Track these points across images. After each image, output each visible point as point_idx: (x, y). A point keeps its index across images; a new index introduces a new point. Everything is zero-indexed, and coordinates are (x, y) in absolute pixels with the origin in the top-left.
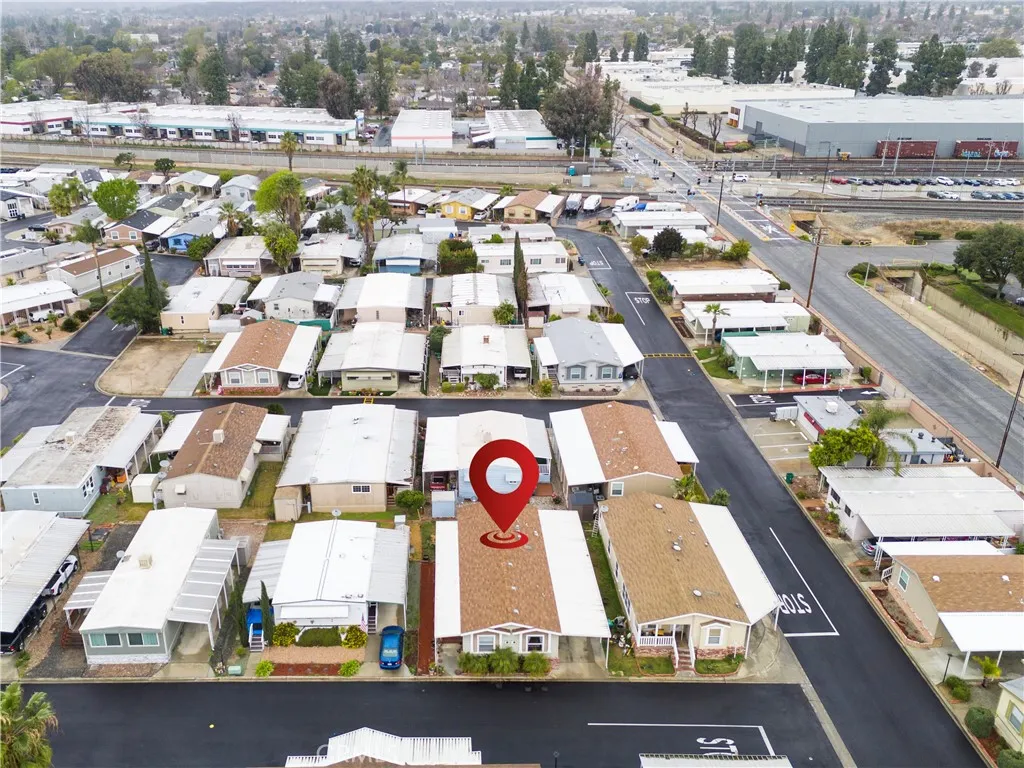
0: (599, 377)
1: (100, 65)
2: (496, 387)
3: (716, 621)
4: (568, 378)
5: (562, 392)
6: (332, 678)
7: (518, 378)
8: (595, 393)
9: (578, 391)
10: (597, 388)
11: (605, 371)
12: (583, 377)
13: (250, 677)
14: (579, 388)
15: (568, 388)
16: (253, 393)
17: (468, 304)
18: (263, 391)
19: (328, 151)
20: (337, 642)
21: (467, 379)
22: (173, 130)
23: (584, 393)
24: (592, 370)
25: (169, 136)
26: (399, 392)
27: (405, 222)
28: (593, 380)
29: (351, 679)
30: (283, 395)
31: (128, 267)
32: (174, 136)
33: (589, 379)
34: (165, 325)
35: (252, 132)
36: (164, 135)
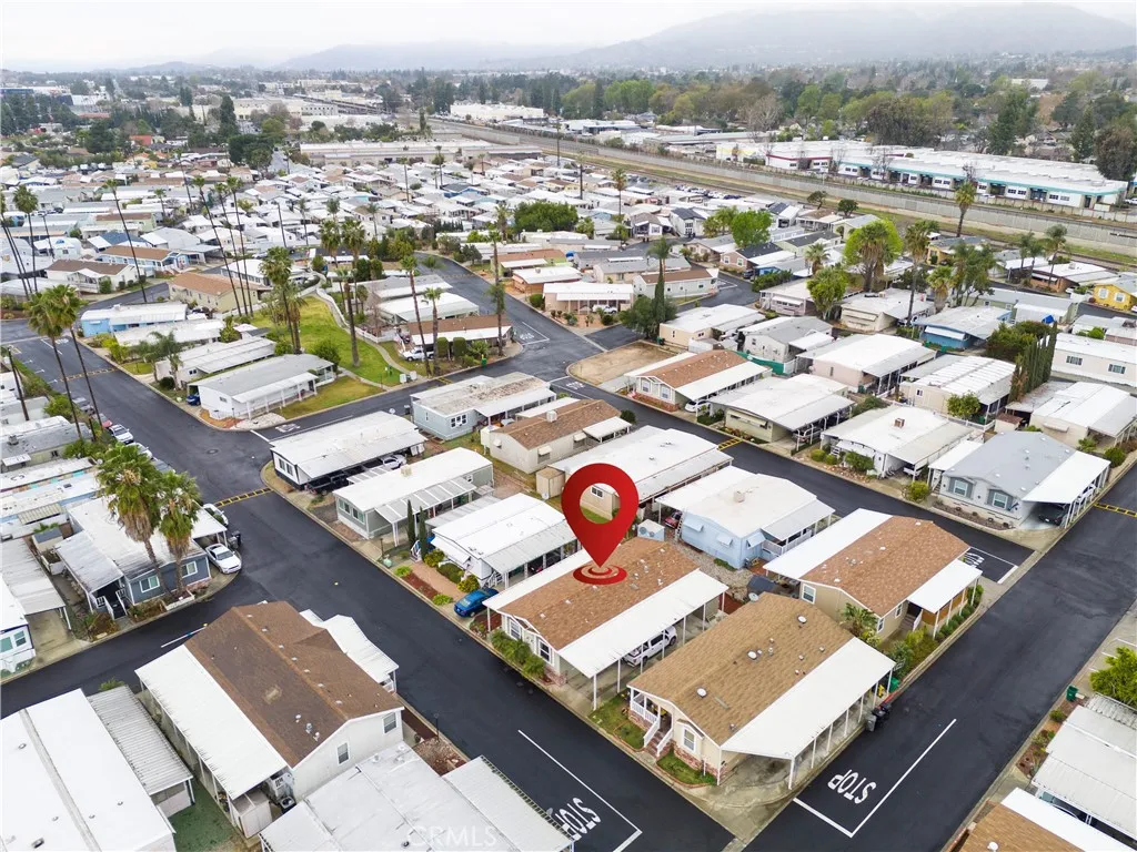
0: (989, 502)
1: (893, 109)
2: (870, 473)
3: (688, 723)
4: (950, 490)
5: (939, 504)
6: (426, 599)
7: (906, 474)
8: (980, 520)
9: (959, 509)
10: (984, 514)
11: (997, 497)
12: (969, 495)
13: (391, 572)
14: (962, 507)
15: (948, 502)
16: (655, 404)
17: (930, 385)
18: (663, 405)
19: (1062, 213)
20: (456, 580)
21: (842, 454)
22: (915, 175)
23: (967, 516)
24: (981, 491)
25: (910, 181)
26: (774, 444)
27: (991, 292)
28: (982, 502)
29: (436, 607)
30: (677, 413)
31: (701, 286)
32: (914, 182)
33: (975, 501)
34: (661, 336)
35: (1031, 189)
36: (905, 181)
